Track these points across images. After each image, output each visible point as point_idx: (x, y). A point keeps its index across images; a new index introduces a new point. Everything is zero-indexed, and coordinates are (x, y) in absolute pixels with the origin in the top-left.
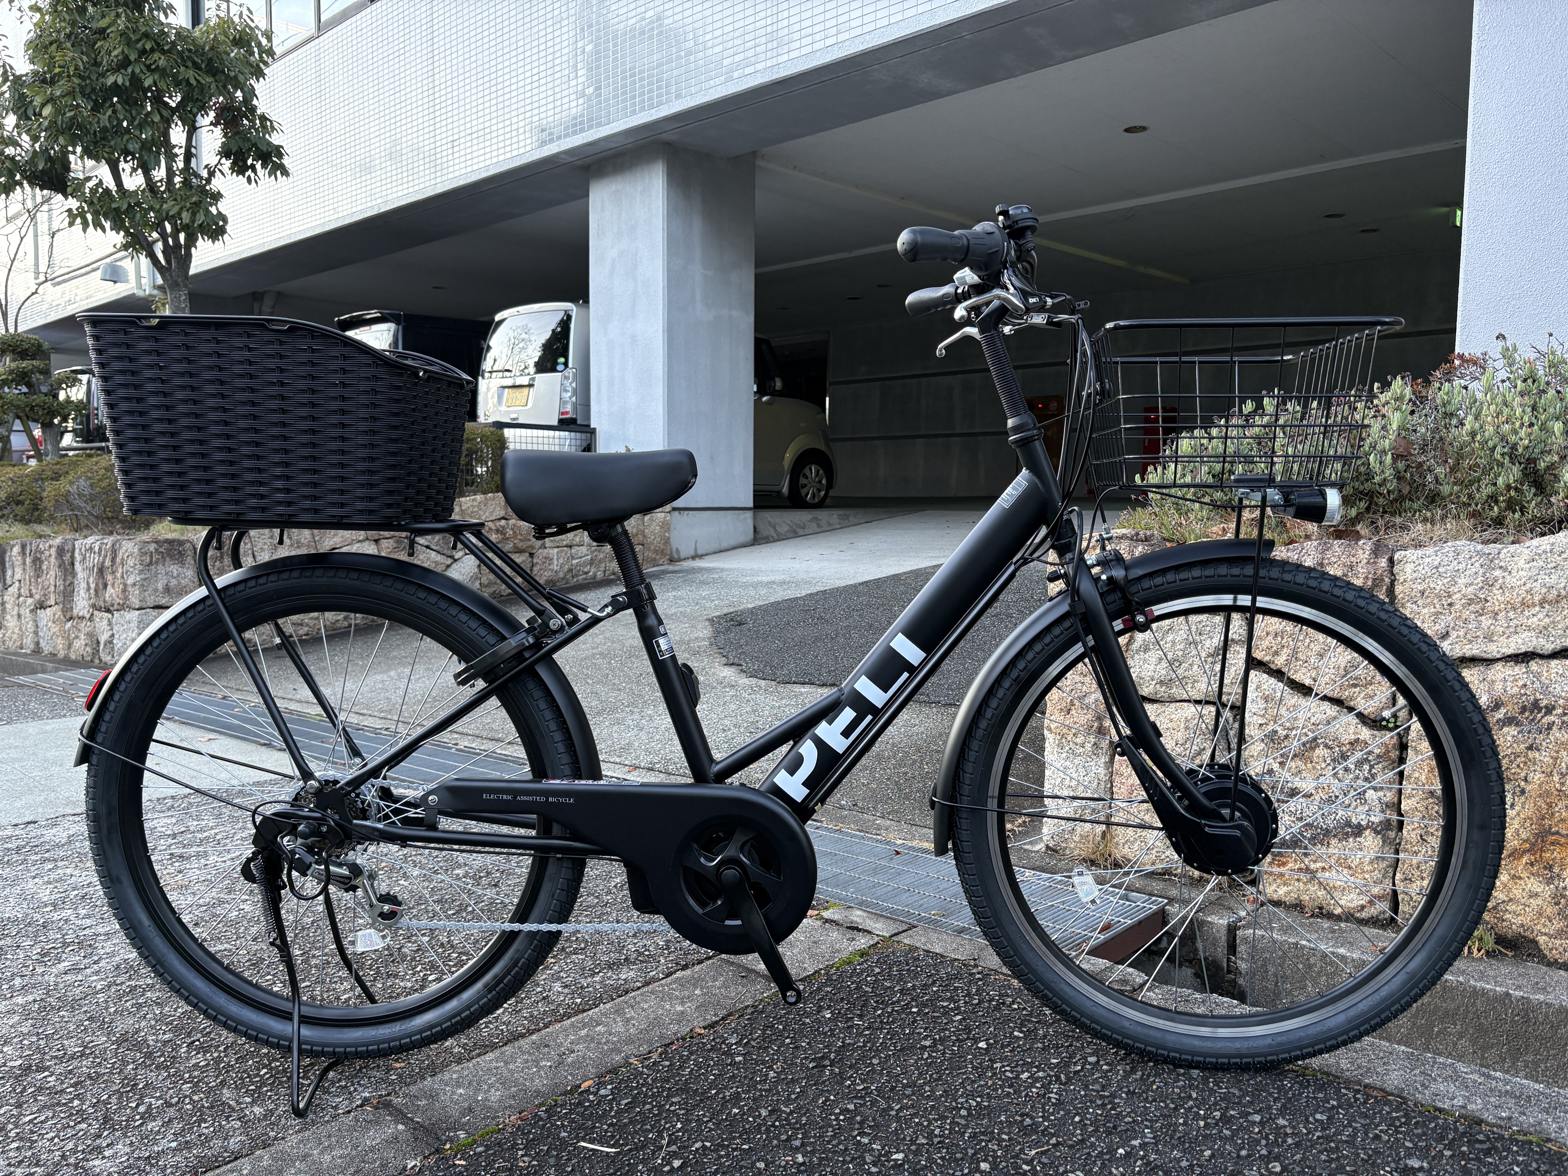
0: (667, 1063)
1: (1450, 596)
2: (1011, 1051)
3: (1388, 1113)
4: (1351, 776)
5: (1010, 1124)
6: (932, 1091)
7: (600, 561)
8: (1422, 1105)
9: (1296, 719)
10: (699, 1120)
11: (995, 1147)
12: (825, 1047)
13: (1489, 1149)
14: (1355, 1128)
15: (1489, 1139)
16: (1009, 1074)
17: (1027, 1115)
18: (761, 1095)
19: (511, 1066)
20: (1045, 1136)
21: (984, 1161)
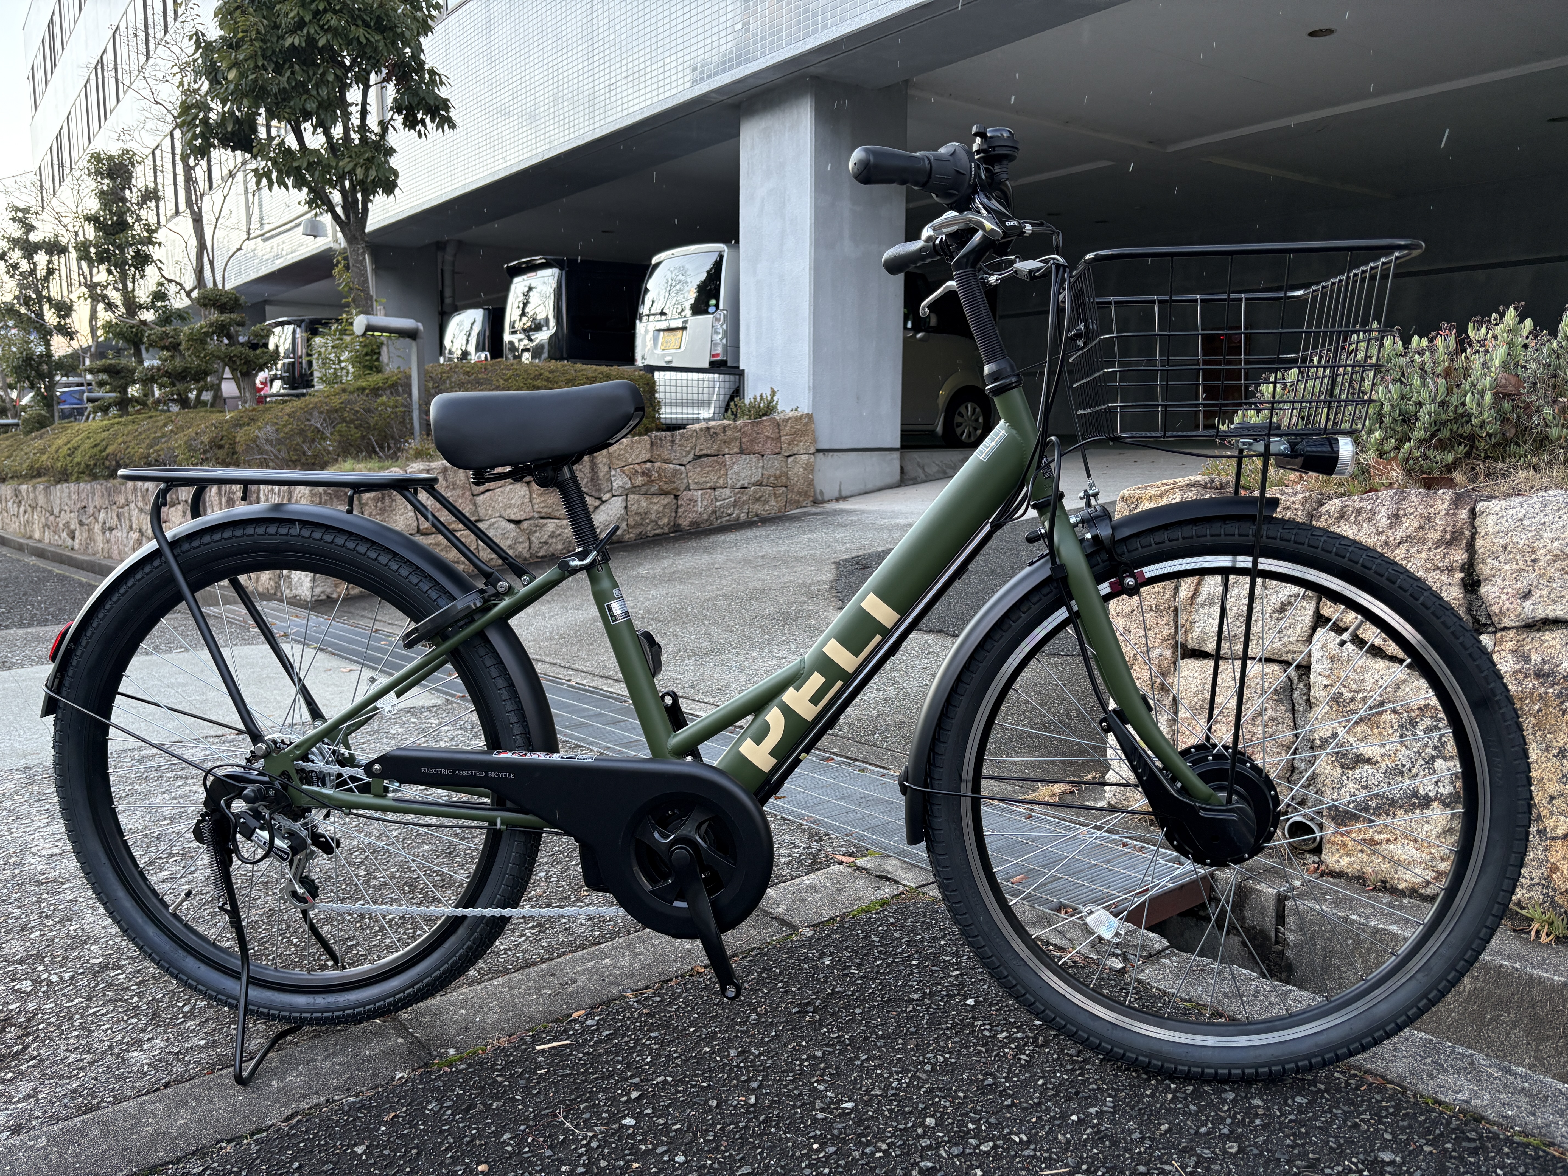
0: (658, 999)
1: (1534, 552)
2: (997, 1010)
3: (1377, 1101)
4: (1419, 744)
5: (970, 1081)
6: (905, 1044)
7: (744, 503)
8: (1421, 1096)
9: (1363, 681)
10: (669, 1056)
11: (948, 1104)
12: (814, 993)
13: (1476, 1148)
14: (1335, 1115)
15: (1481, 1137)
16: (987, 1033)
17: (991, 1074)
18: (737, 1036)
19: (515, 992)
20: (1001, 1096)
21: (932, 1116)
